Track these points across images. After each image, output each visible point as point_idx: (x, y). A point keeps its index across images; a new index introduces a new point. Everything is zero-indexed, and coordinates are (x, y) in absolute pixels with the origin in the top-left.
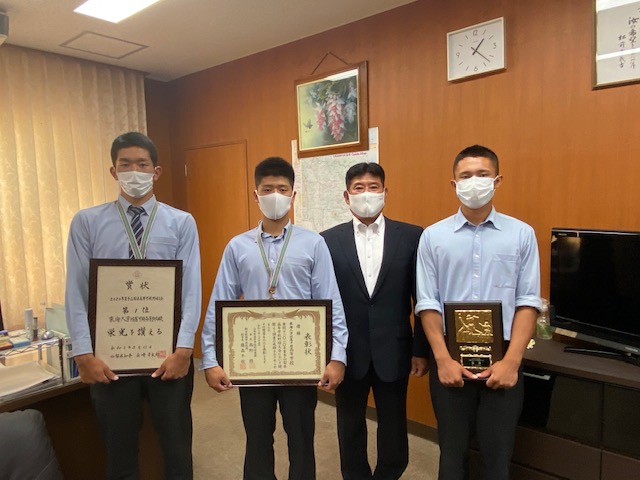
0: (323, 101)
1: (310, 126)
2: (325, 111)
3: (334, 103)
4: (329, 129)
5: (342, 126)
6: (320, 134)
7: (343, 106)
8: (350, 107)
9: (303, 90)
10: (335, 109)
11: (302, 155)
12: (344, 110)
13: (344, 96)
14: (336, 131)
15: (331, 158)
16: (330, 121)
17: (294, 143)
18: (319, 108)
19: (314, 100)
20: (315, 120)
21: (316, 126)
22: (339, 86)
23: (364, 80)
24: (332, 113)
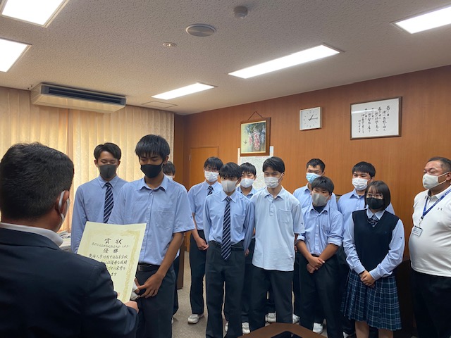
0: (252, 132)
1: (246, 143)
2: (253, 137)
3: (256, 133)
4: (254, 145)
5: (259, 144)
6: (250, 147)
7: (260, 135)
8: (263, 136)
9: (244, 126)
10: (256, 136)
11: (242, 155)
12: (260, 137)
13: (260, 131)
14: (257, 146)
16: (254, 141)
17: (239, 149)
18: (250, 135)
19: (248, 131)
20: (248, 140)
21: (248, 143)
22: (259, 127)
23: (268, 125)
24: (255, 138)
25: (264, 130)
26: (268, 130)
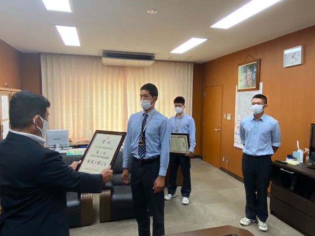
0: (246, 72)
1: (241, 81)
2: (246, 76)
3: (249, 72)
4: (247, 82)
5: (251, 81)
6: (245, 84)
7: (252, 74)
8: (254, 74)
9: (240, 68)
10: (249, 75)
11: (239, 91)
12: (252, 76)
13: (252, 71)
15: (248, 92)
16: (248, 79)
17: (237, 86)
18: (245, 74)
19: (244, 72)
20: (243, 78)
21: (243, 81)
22: (251, 67)
23: (259, 65)
24: (248, 77)
25: (255, 70)
26: (259, 69)
